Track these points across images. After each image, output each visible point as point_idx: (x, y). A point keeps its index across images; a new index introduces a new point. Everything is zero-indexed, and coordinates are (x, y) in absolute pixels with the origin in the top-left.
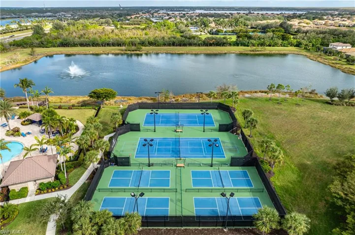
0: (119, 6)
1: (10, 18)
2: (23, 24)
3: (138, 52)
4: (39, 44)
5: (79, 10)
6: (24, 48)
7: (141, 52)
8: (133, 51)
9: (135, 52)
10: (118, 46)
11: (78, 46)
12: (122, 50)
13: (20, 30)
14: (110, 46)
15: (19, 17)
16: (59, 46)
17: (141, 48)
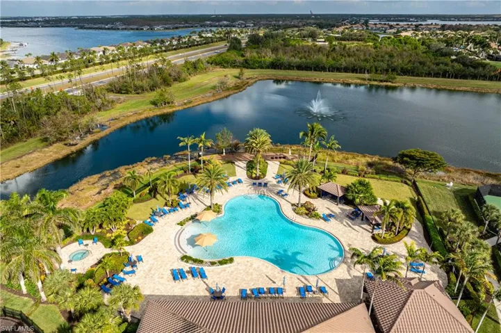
0: (310, 13)
1: (183, 27)
2: (204, 35)
3: (389, 84)
4: (242, 63)
5: (261, 19)
6: (224, 67)
7: (394, 85)
8: (381, 81)
9: (385, 84)
10: (353, 72)
11: (293, 69)
12: (364, 79)
13: (205, 44)
14: (340, 72)
15: (192, 27)
16: (268, 67)
17: (395, 78)
